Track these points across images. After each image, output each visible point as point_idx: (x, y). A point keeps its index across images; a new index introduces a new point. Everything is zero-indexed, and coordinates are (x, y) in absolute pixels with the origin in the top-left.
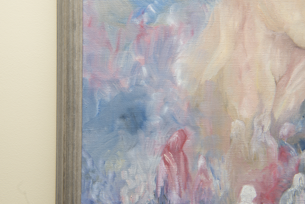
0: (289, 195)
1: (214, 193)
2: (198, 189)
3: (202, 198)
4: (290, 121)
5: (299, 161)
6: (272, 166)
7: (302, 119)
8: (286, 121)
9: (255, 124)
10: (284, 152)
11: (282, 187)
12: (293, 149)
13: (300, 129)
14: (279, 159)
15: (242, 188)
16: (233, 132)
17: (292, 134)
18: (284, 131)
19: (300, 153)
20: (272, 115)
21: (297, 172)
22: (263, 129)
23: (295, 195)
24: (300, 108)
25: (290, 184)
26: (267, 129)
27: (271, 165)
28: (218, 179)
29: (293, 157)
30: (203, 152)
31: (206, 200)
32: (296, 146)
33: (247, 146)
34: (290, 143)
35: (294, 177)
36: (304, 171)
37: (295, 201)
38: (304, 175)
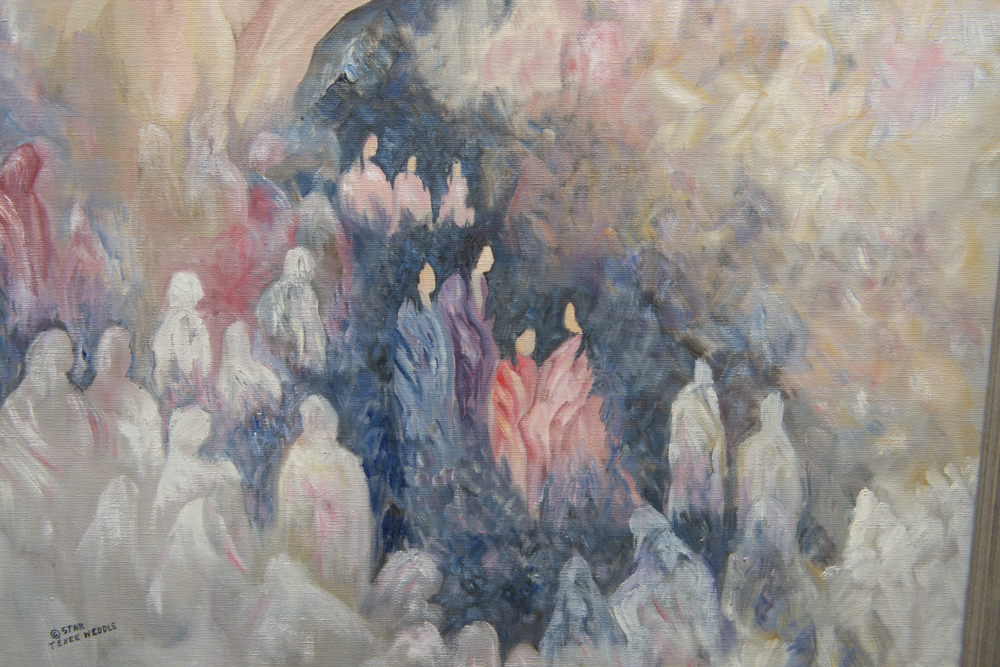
0: (277, 296)
1: (109, 287)
2: (72, 277)
3: (83, 299)
4: (272, 128)
5: (296, 218)
6: (235, 231)
7: (299, 123)
8: (264, 129)
9: (193, 134)
10: (262, 200)
11: (260, 278)
12: (283, 194)
13: (296, 147)
14: (250, 216)
15: (170, 278)
16: (145, 153)
17: (278, 159)
18: (260, 152)
19: (298, 201)
20: (230, 113)
21: (293, 243)
22: (210, 146)
23: (289, 297)
24: (292, 97)
25: (277, 270)
26: (220, 145)
27: (234, 229)
28: (117, 258)
29: (282, 210)
30: (80, 196)
31: (92, 302)
32: (287, 186)
33: (176, 184)
34: (273, 178)
35: (288, 257)
36: (309, 243)
37: (290, 309)
38: (308, 252)
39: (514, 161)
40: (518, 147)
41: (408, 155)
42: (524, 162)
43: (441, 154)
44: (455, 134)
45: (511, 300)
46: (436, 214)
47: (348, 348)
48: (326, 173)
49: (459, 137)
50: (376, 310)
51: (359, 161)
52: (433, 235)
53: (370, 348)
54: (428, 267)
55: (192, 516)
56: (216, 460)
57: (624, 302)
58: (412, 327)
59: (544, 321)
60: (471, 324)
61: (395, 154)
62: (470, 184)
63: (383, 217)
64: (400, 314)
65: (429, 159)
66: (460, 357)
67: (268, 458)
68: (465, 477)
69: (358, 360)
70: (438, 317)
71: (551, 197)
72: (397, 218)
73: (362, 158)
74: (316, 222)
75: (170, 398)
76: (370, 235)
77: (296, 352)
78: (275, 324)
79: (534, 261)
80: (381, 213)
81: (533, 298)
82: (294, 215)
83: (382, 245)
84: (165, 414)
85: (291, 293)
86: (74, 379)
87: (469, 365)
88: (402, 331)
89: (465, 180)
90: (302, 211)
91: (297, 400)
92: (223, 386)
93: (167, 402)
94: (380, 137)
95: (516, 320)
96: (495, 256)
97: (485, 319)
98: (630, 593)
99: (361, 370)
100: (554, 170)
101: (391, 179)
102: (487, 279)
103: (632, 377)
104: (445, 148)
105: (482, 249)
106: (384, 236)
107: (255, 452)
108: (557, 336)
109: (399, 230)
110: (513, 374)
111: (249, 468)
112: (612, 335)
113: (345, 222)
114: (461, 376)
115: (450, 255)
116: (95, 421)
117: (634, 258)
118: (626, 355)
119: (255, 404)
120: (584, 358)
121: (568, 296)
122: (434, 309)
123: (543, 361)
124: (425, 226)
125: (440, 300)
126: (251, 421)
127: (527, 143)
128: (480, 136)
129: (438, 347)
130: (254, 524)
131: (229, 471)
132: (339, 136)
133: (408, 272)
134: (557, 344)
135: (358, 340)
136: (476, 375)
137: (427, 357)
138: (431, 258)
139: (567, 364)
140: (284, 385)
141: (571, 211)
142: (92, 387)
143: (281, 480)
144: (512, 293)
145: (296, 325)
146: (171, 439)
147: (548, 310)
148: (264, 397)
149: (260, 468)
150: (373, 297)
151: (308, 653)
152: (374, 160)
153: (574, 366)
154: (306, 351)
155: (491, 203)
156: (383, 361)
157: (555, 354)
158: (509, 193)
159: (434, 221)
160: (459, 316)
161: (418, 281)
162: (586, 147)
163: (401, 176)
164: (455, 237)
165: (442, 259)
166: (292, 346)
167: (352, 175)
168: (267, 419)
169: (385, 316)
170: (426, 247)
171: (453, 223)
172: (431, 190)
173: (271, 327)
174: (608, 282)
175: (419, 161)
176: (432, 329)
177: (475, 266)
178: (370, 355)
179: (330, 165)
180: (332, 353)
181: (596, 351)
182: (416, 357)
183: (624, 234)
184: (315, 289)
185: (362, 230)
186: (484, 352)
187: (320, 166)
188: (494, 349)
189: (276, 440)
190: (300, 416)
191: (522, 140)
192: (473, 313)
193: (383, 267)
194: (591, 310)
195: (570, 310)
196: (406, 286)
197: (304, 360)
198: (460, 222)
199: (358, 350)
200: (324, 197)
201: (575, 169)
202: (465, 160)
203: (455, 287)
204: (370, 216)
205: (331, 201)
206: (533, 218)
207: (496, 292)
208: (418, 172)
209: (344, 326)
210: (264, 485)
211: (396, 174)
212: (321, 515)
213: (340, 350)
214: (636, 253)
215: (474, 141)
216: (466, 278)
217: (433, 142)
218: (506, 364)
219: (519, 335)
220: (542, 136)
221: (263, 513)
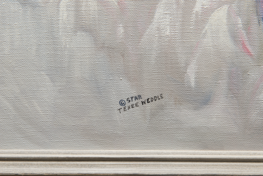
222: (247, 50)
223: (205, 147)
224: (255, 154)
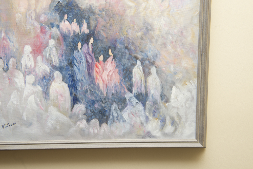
0: (47, 50)
1: (11, 49)
2: (3, 47)
3: (5, 52)
4: (45, 13)
5: (51, 33)
6: (38, 36)
7: (50, 12)
8: (43, 14)
9: (27, 15)
10: (43, 29)
11: (44, 46)
12: (48, 28)
13: (50, 17)
14: (41, 33)
15: (24, 47)
16: (17, 20)
17: (46, 20)
18: (42, 19)
19: (51, 29)
20: (35, 10)
21: (50, 38)
22: (31, 18)
23: (50, 50)
24: (48, 7)
25: (47, 44)
26: (33, 18)
28: (12, 43)
30: (4, 30)
31: (7, 53)
32: (48, 26)
33: (24, 26)
34: (45, 24)
35: (49, 41)
36: (54, 38)
37: (50, 52)
38: (54, 40)
39: (96, 19)
40: (97, 16)
41: (74, 18)
42: (99, 19)
43: (81, 18)
44: (84, 13)
45: (98, 49)
46: (81, 31)
47: (64, 61)
48: (56, 23)
49: (85, 14)
50: (69, 52)
51: (63, 20)
52: (80, 36)
53: (68, 60)
54: (79, 42)
55: (32, 99)
56: (36, 86)
57: (121, 48)
58: (77, 55)
59: (105, 53)
60: (89, 54)
61: (71, 18)
62: (87, 24)
63: (69, 32)
64: (74, 53)
65: (79, 19)
66: (87, 62)
67: (47, 85)
68: (90, 87)
69: (66, 63)
70: (82, 53)
71: (105, 27)
72: (72, 32)
73: (64, 19)
74: (55, 34)
75: (25, 73)
76: (67, 36)
77: (52, 62)
78: (48, 56)
79: (102, 40)
80: (69, 31)
81: (102, 48)
82: (50, 32)
83: (70, 38)
84: (25, 76)
85: (50, 49)
86: (4, 70)
87: (89, 63)
88: (75, 56)
89: (86, 23)
90: (52, 31)
91: (53, 72)
92: (37, 70)
93: (25, 74)
94: (68, 15)
95: (99, 53)
96: (94, 40)
97: (92, 53)
98: (126, 111)
99: (67, 65)
100: (105, 21)
101: (71, 24)
102: (92, 45)
103: (124, 64)
104: (82, 17)
105: (91, 38)
106: (70, 36)
107: (44, 84)
108: (108, 56)
109: (73, 35)
110: (99, 65)
111: (43, 88)
112: (119, 56)
113: (61, 33)
114: (88, 66)
115: (84, 40)
116: (9, 79)
117: (123, 39)
118: (122, 60)
119: (44, 74)
120: (114, 61)
121: (110, 47)
122: (81, 51)
123: (105, 62)
124: (78, 34)
125: (82, 49)
126: (43, 77)
127: (99, 15)
128: (89, 14)
129: (83, 59)
130: (45, 100)
131: (39, 88)
132: (59, 15)
133: (75, 44)
134: (108, 58)
135: (65, 59)
136: (91, 65)
137: (80, 62)
138: (80, 40)
139: (110, 62)
140: (50, 69)
141: (109, 29)
142: (8, 71)
143: (51, 90)
144: (98, 47)
145: (52, 56)
146: (26, 82)
147: (106, 51)
148: (46, 72)
149: (46, 87)
150: (68, 49)
151: (58, 127)
152: (67, 20)
153: (111, 63)
154: (54, 62)
155: (92, 28)
156: (71, 63)
157: (107, 60)
158: (96, 26)
159: (80, 32)
160: (87, 53)
161: (78, 45)
162: (111, 16)
163: (73, 23)
164: (85, 36)
165: (82, 41)
166: (51, 61)
167: (62, 23)
168: (47, 77)
169: (71, 54)
170: (79, 38)
171: (84, 33)
172: (79, 26)
173: (47, 57)
174: (118, 44)
175: (76, 20)
176: (81, 56)
177: (90, 42)
178: (68, 62)
179: (57, 21)
180: (60, 62)
181: (116, 59)
182: (78, 62)
183: (121, 34)
184: (56, 48)
185: (65, 35)
186: (93, 60)
187: (55, 21)
188: (95, 59)
189: (49, 81)
190: (54, 76)
191: (98, 15)
192: (90, 52)
193: (70, 43)
194: (114, 50)
195: (110, 50)
196: (75, 47)
197: (54, 64)
198: (86, 33)
199: (66, 61)
200: (57, 28)
201: (109, 20)
202: (86, 19)
203: (85, 47)
204: (67, 32)
205: (58, 29)
206: (101, 31)
207: (94, 47)
208: (76, 22)
209: (62, 56)
210: (47, 91)
211: (72, 23)
212: (59, 97)
213: (62, 61)
214: (123, 38)
215: (88, 15)
216: (88, 44)
217: (79, 16)
218: (97, 63)
219: (100, 56)
220: (102, 13)
221: (47, 97)
222: (42, 108)
223: (32, 140)
224: (47, 142)
